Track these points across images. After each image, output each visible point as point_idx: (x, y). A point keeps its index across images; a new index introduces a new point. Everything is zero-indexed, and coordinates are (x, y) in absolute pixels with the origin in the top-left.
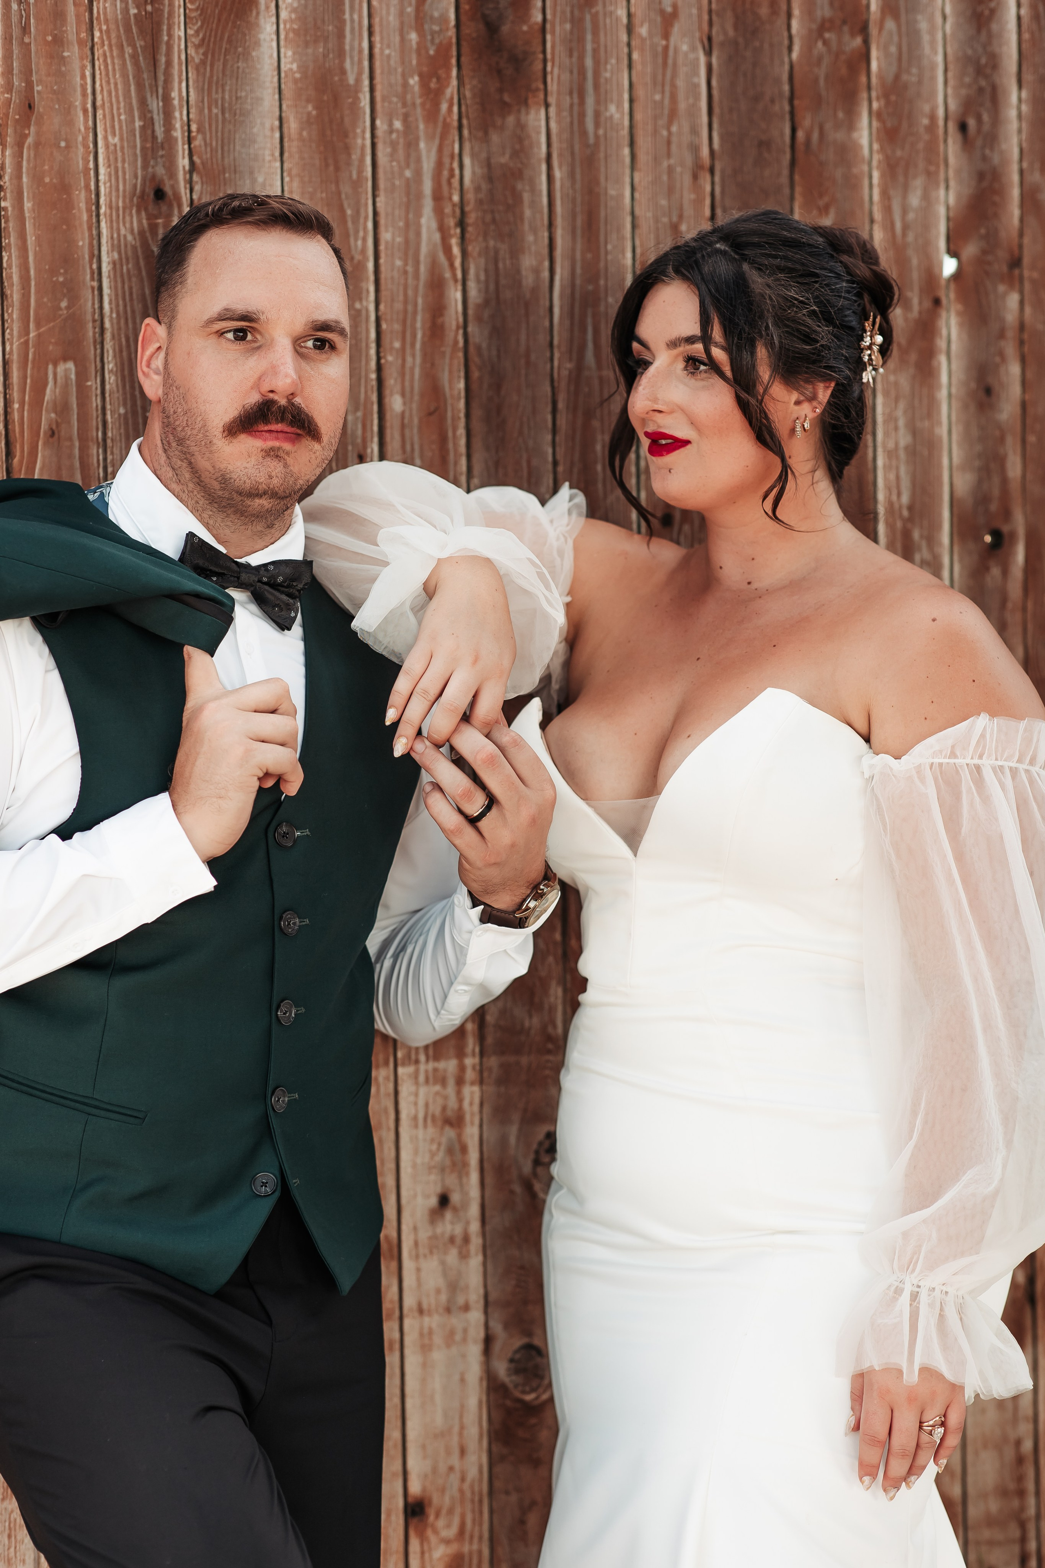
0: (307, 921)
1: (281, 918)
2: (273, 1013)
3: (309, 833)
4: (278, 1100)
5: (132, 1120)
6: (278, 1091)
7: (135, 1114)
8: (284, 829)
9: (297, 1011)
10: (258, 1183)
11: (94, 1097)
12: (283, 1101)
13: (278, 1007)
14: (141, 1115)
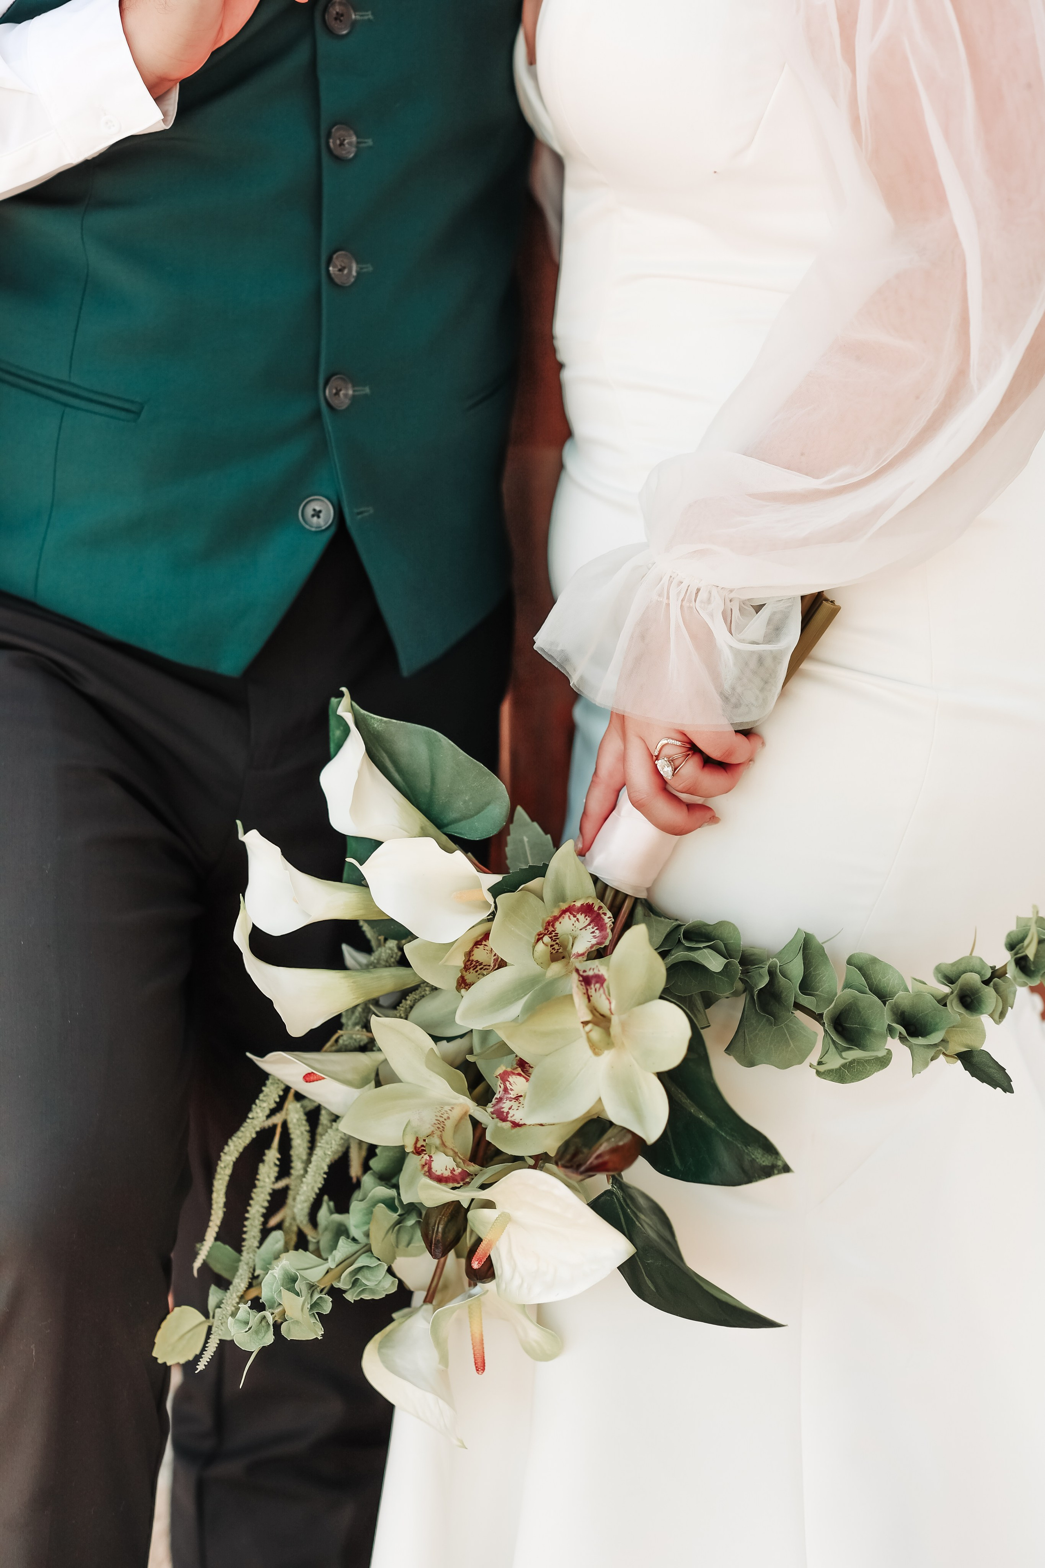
0: (370, 142)
1: (329, 135)
2: (323, 272)
3: (371, 17)
4: (337, 394)
5: (123, 415)
6: (334, 382)
7: (127, 406)
8: (338, 8)
9: (362, 268)
10: (309, 511)
11: (72, 381)
12: (346, 395)
13: (329, 261)
14: (133, 408)
